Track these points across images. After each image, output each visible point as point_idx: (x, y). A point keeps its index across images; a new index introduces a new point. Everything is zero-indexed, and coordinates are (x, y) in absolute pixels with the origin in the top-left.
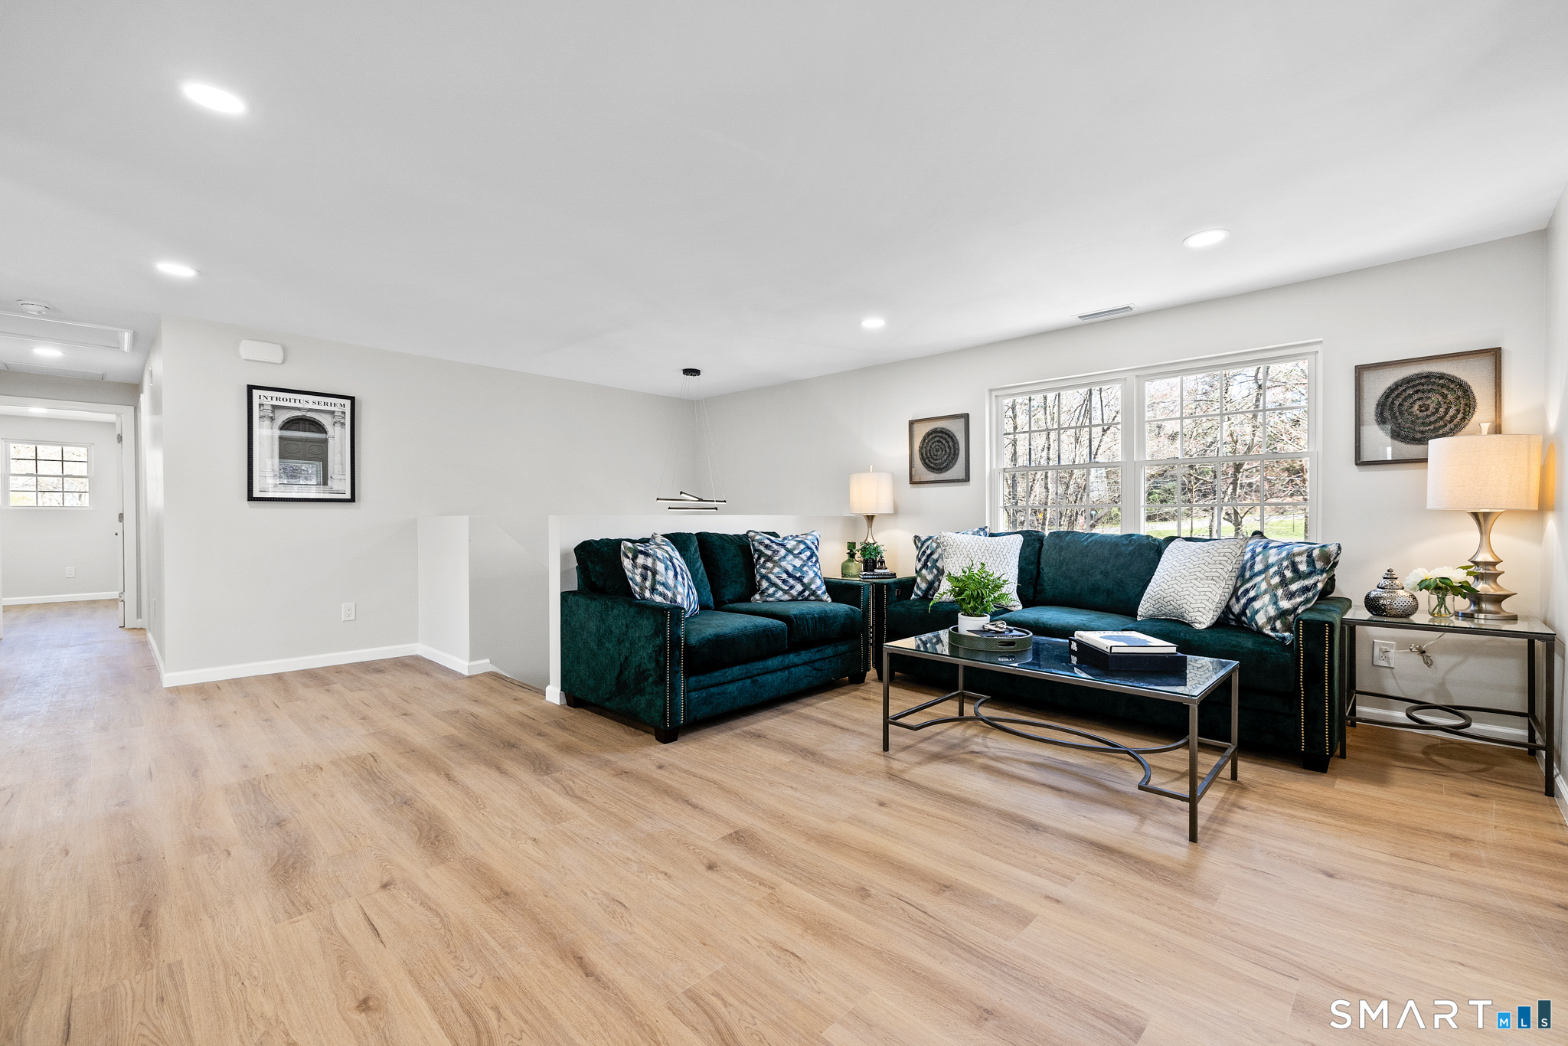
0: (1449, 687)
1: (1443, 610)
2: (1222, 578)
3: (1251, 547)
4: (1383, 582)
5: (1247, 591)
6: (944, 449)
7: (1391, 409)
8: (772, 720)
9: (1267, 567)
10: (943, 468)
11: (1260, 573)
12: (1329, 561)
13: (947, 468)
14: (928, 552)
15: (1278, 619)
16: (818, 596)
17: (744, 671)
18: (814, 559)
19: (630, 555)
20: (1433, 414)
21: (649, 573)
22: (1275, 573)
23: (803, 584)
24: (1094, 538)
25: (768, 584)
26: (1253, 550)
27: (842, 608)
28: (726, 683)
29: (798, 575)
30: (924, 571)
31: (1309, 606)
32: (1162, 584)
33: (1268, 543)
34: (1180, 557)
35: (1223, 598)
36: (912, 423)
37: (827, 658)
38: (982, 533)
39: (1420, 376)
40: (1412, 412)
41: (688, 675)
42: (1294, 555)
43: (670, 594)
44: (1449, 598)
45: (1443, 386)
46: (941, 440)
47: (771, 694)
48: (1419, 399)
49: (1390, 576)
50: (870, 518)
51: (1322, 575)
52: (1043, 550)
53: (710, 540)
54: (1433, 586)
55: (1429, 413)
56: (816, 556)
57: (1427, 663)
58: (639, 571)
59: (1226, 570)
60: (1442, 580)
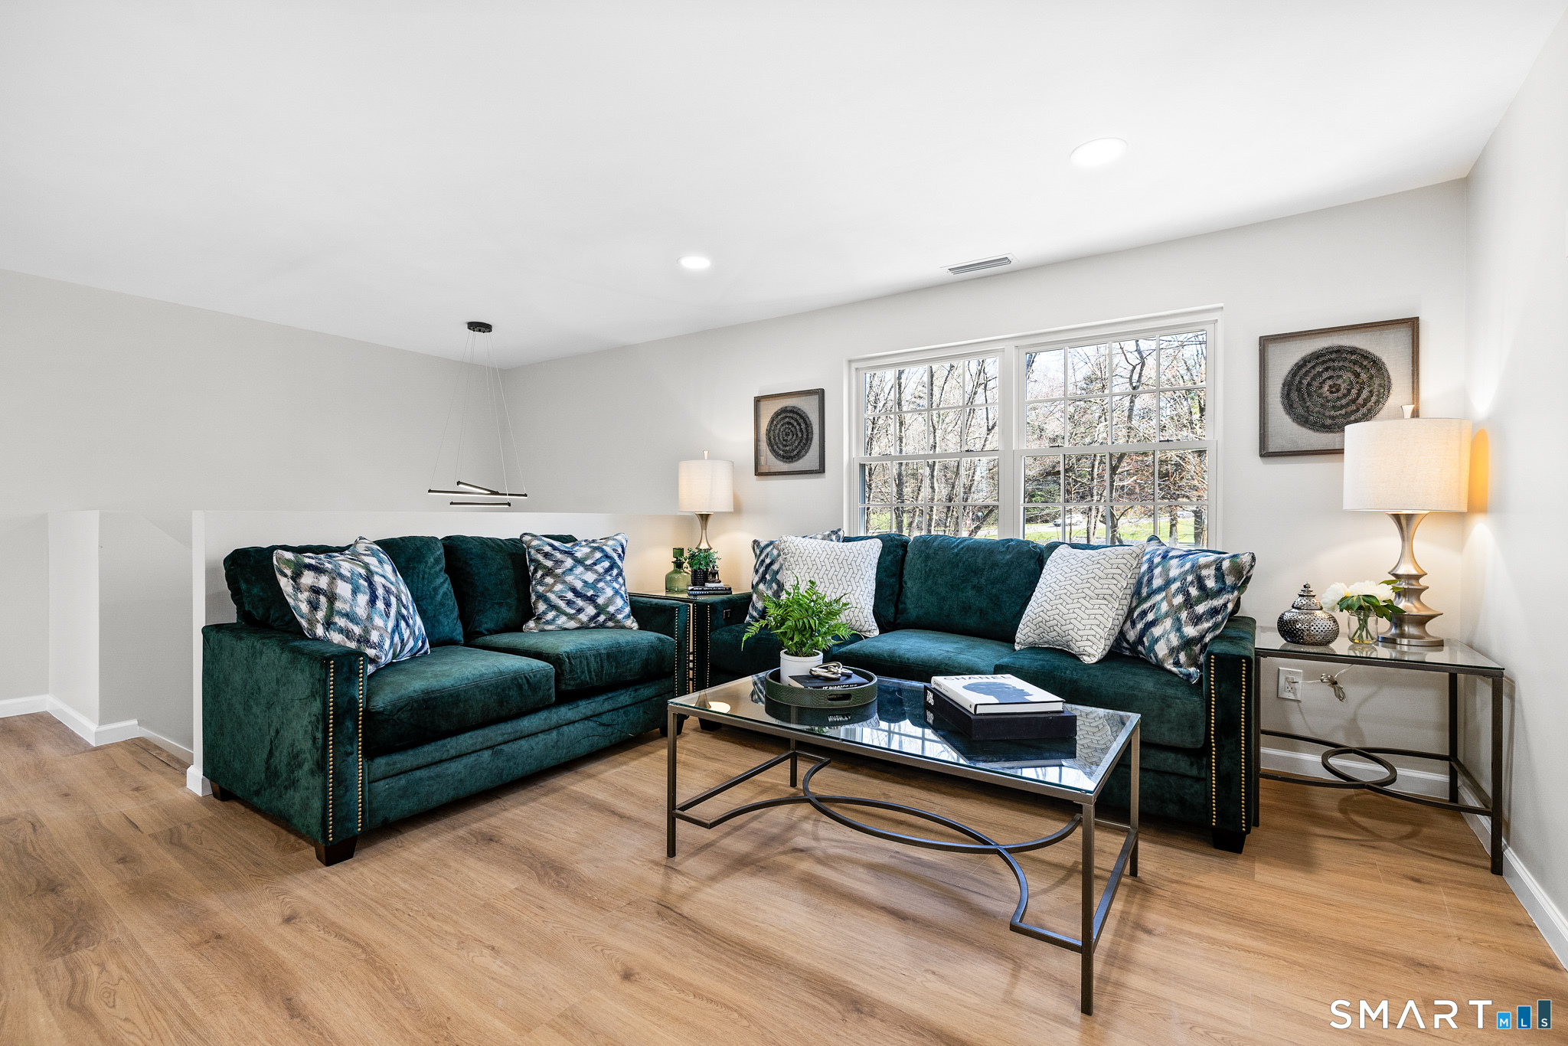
0: (1361, 724)
1: (1364, 634)
2: (1115, 596)
3: (1148, 556)
4: (1299, 601)
5: (1144, 613)
6: (795, 433)
7: (1299, 390)
8: (524, 808)
9: (1168, 583)
10: (794, 457)
11: (1160, 590)
12: (1239, 576)
13: (798, 457)
14: (768, 561)
15: (1182, 650)
16: (618, 621)
17: (480, 739)
18: (615, 572)
19: (288, 572)
20: (1345, 396)
21: (323, 599)
22: (1178, 591)
23: (596, 606)
24: (966, 543)
25: (545, 607)
26: (1151, 561)
27: (650, 636)
28: (446, 760)
29: (590, 593)
30: (761, 586)
31: (1218, 632)
32: (1044, 604)
33: (1167, 552)
34: (1065, 569)
35: (1117, 622)
36: (758, 400)
37: (622, 708)
38: (834, 537)
39: (1330, 351)
40: (1321, 394)
41: (370, 754)
42: (1200, 567)
43: (357, 630)
44: (1371, 620)
45: (1355, 363)
46: (792, 421)
47: (527, 768)
48: (1329, 378)
49: (1306, 592)
50: (704, 518)
51: (1232, 593)
52: (907, 558)
53: (464, 546)
54: (1357, 606)
55: (1340, 394)
56: (619, 567)
57: (1339, 697)
58: (304, 596)
59: (1119, 586)
60: (1365, 598)
